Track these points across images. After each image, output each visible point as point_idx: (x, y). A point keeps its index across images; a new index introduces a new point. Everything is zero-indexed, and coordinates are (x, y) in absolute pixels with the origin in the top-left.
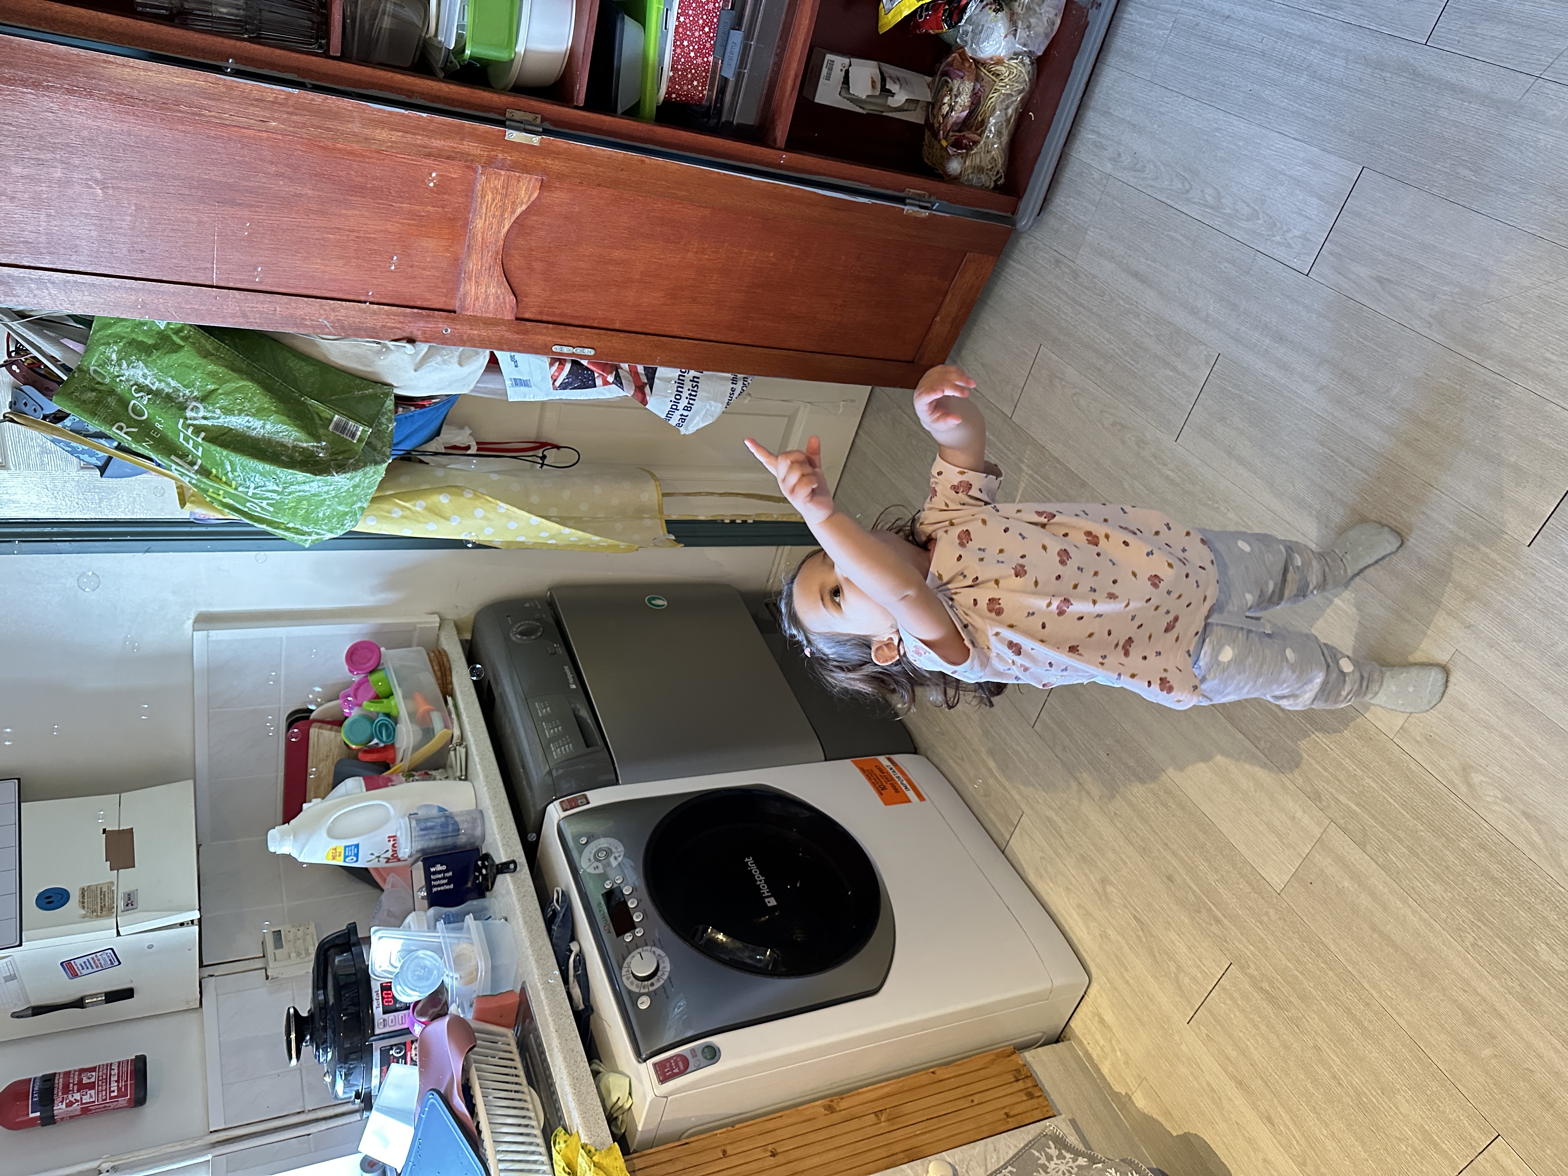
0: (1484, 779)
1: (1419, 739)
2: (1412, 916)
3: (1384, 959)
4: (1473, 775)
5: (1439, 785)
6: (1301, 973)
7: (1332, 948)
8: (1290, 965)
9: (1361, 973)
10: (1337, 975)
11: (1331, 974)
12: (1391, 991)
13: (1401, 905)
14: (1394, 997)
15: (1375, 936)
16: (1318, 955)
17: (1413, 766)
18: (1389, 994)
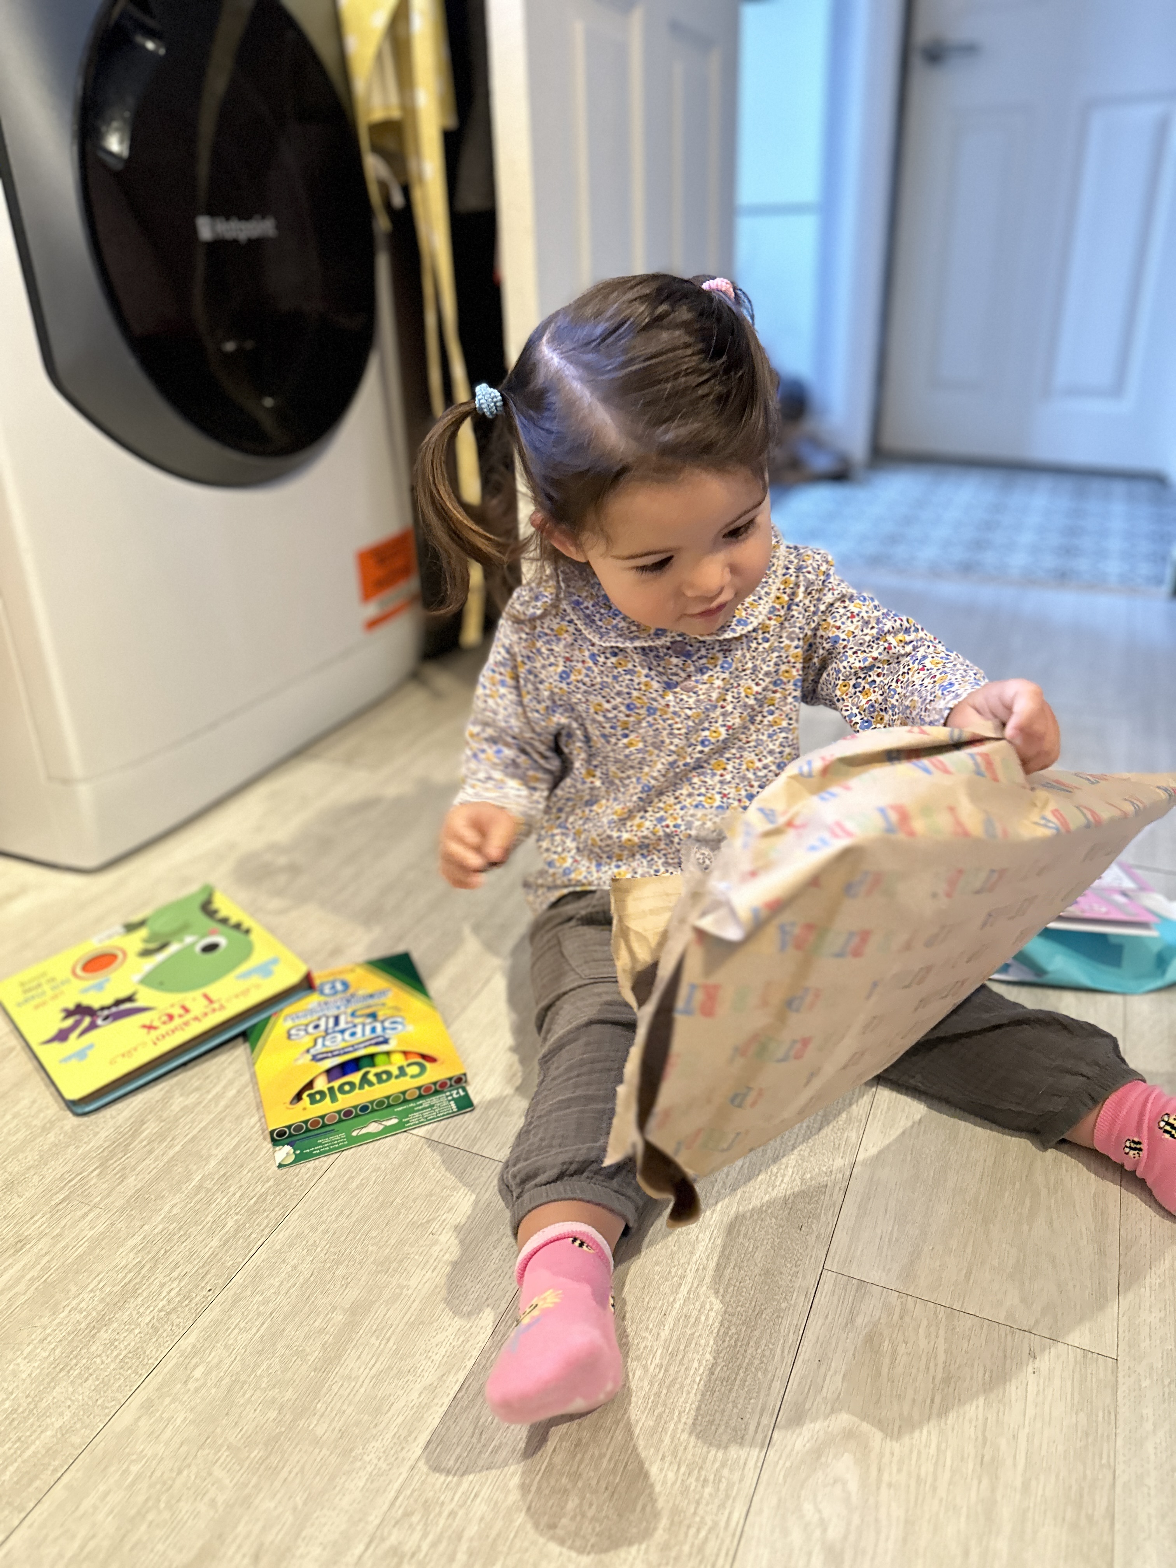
0: (853, 1486)
1: (859, 1320)
2: (418, 1387)
3: (288, 1347)
4: (847, 1459)
5: (777, 1385)
6: (199, 1187)
7: (281, 1236)
8: (213, 1163)
9: (234, 1302)
10: (214, 1255)
11: (215, 1243)
12: (207, 1374)
13: (437, 1358)
14: (192, 1386)
15: (339, 1317)
16: (252, 1212)
17: (791, 1321)
18: (198, 1373)
